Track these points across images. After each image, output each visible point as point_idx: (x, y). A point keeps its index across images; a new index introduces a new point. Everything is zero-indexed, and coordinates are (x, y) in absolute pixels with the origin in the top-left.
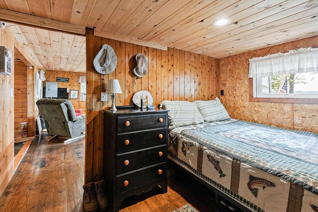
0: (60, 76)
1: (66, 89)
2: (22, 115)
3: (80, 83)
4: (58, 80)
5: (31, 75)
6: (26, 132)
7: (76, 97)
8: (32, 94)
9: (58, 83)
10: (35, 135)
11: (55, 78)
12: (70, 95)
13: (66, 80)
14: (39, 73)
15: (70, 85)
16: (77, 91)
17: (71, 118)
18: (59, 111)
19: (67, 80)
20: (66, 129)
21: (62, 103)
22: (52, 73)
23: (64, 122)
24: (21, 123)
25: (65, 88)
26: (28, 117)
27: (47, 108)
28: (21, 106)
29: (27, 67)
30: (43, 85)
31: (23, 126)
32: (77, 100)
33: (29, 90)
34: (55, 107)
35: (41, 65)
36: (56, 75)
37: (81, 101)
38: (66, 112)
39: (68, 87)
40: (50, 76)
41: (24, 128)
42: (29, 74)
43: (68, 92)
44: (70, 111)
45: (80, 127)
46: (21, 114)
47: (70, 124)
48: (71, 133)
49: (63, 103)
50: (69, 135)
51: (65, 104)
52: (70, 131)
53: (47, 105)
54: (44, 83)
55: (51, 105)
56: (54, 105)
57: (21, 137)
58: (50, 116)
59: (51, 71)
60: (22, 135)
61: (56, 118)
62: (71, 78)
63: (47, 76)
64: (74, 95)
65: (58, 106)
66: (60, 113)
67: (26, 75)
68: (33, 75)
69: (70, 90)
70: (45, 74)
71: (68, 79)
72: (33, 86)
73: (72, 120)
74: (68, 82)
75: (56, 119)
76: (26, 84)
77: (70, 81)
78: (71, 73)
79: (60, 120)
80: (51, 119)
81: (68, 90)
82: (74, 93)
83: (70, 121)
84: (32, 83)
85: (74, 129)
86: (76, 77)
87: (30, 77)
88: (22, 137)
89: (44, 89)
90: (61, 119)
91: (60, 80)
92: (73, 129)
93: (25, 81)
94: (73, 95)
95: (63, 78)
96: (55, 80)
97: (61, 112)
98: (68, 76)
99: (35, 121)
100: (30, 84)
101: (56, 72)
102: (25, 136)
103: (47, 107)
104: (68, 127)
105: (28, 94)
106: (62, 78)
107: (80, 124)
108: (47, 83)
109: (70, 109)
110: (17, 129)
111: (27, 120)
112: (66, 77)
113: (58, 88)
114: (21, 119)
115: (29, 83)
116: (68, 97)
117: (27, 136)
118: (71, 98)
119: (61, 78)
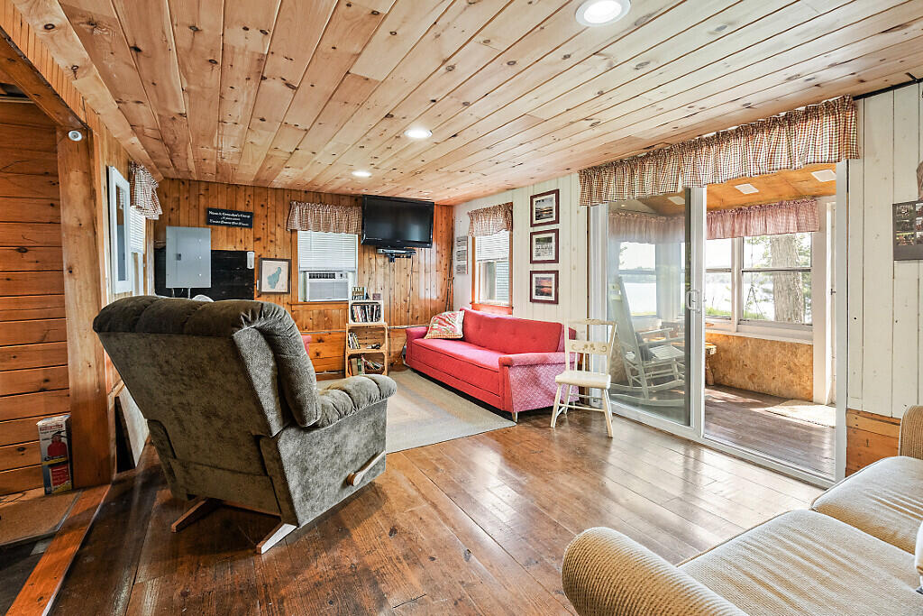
0: (221, 202)
1: (244, 254)
2: (47, 381)
3: (296, 231)
4: (212, 218)
5: (80, 174)
6: (64, 463)
7: (281, 286)
8: (87, 273)
9: (212, 229)
10: (115, 476)
11: (202, 210)
12: (260, 278)
13: (243, 220)
14: (130, 177)
15: (259, 239)
16: (286, 263)
17: (293, 414)
18: (225, 373)
19: (248, 221)
20: (266, 474)
21: (246, 328)
22: (189, 191)
23: (257, 439)
24: (40, 423)
25: (238, 249)
26: (71, 392)
27: (154, 356)
28: (38, 336)
29: (59, 134)
30: (156, 237)
31: (50, 435)
32: (286, 298)
33: (72, 252)
34: (202, 349)
35: (135, 140)
36: (202, 200)
37: (300, 300)
38: (268, 381)
39: (250, 247)
40: (181, 203)
41: (56, 448)
42: (67, 172)
43: (251, 265)
44: (291, 370)
45: (338, 450)
46: (39, 376)
47: (289, 446)
48: (297, 497)
49: (249, 323)
50: (285, 506)
51: (260, 330)
52: (293, 483)
53: (152, 337)
54: (157, 231)
55: (179, 339)
56: (199, 340)
57: (41, 492)
58: (175, 400)
59: (182, 182)
60: (47, 484)
61: (210, 414)
62: (259, 211)
63: (171, 204)
64: (274, 279)
65: (216, 345)
66: (234, 388)
67: (51, 178)
68: (89, 176)
69: (260, 260)
70: (161, 193)
71: (251, 214)
72: (90, 234)
73: (304, 422)
74: (250, 227)
75: (208, 417)
76: (56, 222)
77: (258, 222)
78: (260, 189)
79: (235, 426)
80: (182, 414)
81: (251, 256)
82: (274, 271)
83: (292, 431)
84: (85, 217)
85: (311, 467)
86: (280, 208)
87: (72, 186)
88: (48, 494)
89: (160, 253)
90: (239, 419)
91: (218, 218)
92: (305, 470)
93: (50, 209)
94: (269, 278)
95: (231, 212)
96: (202, 217)
97: (237, 382)
98: (251, 203)
99: (111, 406)
100: (74, 223)
101: (203, 186)
102: (60, 487)
103: (157, 350)
104: (281, 467)
105: (66, 273)
106: (226, 211)
107: (337, 438)
108: (169, 230)
109: (288, 361)
110: (23, 449)
111: (66, 406)
112: (241, 206)
113: (212, 251)
114: (41, 397)
115: (69, 217)
116: (252, 285)
117: (74, 489)
118: (263, 291)
119: (222, 211)
